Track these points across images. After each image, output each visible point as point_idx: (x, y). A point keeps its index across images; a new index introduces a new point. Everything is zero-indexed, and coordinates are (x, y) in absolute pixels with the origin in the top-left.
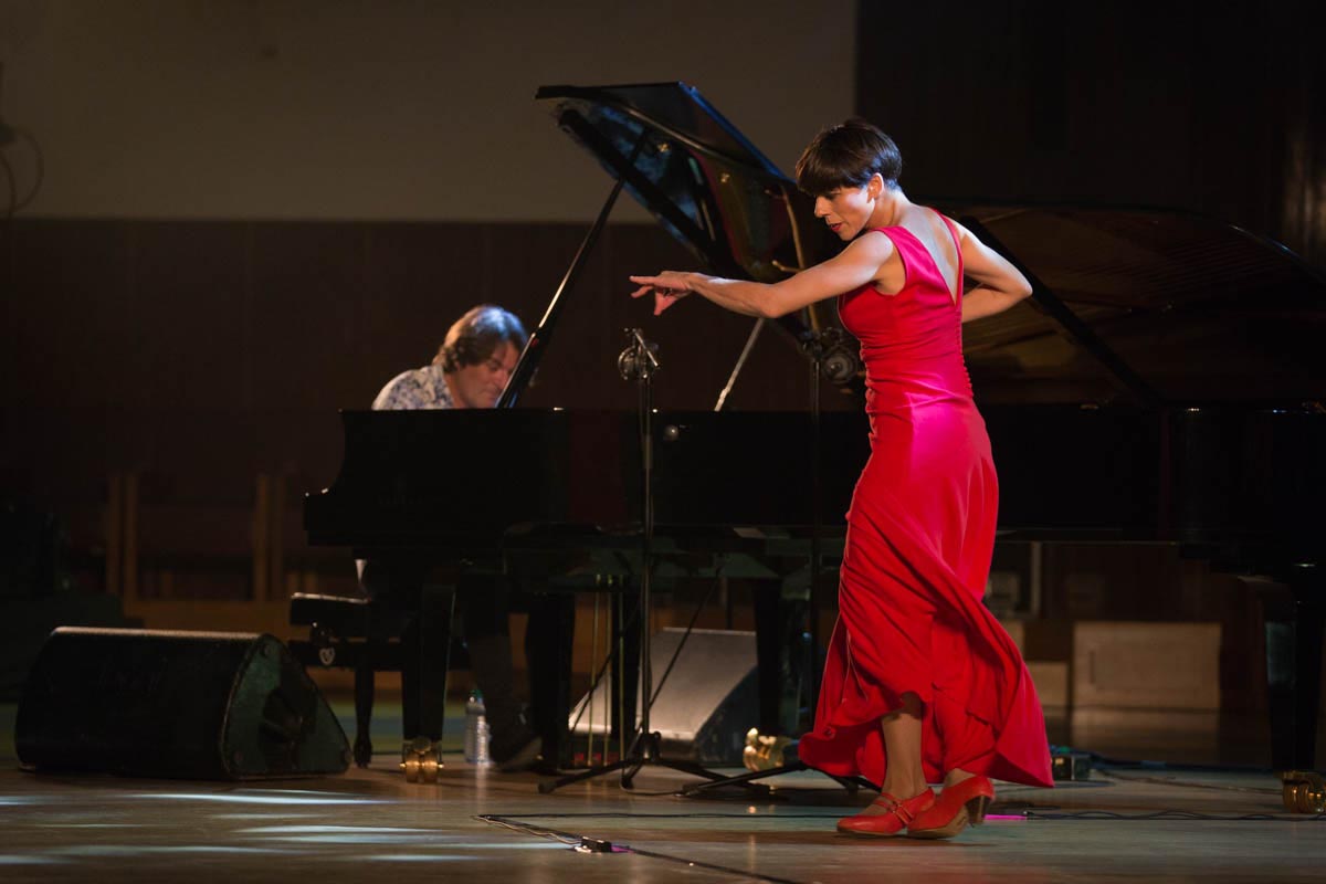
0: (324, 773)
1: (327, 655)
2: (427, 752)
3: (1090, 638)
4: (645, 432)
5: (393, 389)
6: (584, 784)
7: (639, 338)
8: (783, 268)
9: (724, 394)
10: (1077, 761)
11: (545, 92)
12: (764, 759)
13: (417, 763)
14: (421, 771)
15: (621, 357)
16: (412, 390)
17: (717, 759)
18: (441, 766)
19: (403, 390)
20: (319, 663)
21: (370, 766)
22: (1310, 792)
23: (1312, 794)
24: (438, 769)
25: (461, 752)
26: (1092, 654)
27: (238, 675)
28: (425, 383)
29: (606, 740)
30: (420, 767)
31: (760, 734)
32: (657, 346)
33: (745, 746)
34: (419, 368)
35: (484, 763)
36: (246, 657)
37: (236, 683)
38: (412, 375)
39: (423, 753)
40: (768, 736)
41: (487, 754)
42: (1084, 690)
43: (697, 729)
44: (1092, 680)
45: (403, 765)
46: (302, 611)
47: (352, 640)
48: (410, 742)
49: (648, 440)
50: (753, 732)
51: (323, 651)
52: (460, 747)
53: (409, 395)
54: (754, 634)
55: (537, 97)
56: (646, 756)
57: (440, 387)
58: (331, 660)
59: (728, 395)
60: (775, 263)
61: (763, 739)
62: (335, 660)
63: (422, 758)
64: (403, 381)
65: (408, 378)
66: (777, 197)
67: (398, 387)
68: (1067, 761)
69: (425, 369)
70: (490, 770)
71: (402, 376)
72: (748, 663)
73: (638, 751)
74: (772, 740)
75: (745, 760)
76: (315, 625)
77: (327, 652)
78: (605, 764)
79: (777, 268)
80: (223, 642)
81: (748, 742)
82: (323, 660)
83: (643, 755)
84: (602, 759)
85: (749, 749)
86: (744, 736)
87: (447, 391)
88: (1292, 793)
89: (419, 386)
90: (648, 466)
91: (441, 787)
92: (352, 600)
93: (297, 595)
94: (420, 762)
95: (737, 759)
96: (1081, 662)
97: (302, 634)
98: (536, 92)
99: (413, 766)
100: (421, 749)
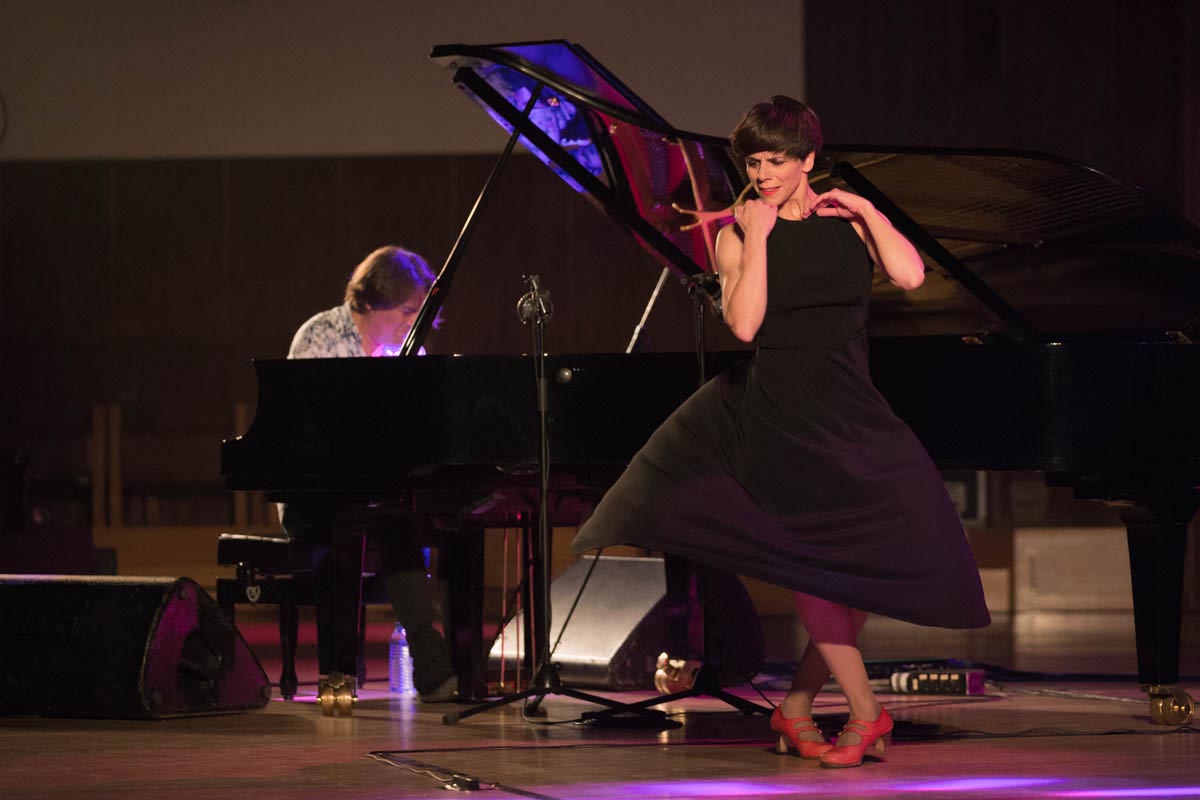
0: (244, 709)
1: (253, 593)
2: (341, 687)
3: (1029, 545)
4: (540, 377)
5: (306, 331)
6: (499, 714)
7: (535, 284)
8: (681, 211)
9: (638, 329)
10: (971, 678)
11: (440, 51)
12: (674, 682)
13: (332, 697)
14: (336, 704)
15: (520, 302)
16: (325, 329)
17: (632, 683)
18: (355, 699)
19: (316, 331)
20: (246, 600)
21: (296, 698)
22: (1175, 704)
23: (1176, 707)
24: (353, 702)
25: (387, 680)
26: (1032, 560)
27: (156, 618)
28: (337, 322)
29: (519, 668)
30: (336, 701)
31: (670, 658)
32: (548, 293)
33: (656, 670)
34: (330, 308)
35: (408, 692)
36: (164, 600)
37: (154, 625)
38: (325, 316)
39: (338, 687)
40: (677, 659)
41: (411, 682)
42: (1025, 594)
43: (612, 654)
44: (1033, 584)
45: (319, 699)
46: (229, 552)
47: (278, 577)
48: (325, 677)
49: (543, 382)
50: (664, 656)
51: (249, 589)
52: (383, 675)
53: (323, 336)
54: (661, 560)
55: (432, 56)
56: (547, 686)
57: (349, 325)
58: (256, 598)
59: (642, 331)
60: (674, 205)
61: (673, 663)
62: (261, 598)
63: (336, 692)
64: (316, 322)
65: (321, 318)
66: (672, 144)
67: (312, 328)
68: (962, 677)
69: (335, 310)
70: (414, 699)
71: (315, 318)
72: (658, 591)
73: (540, 681)
74: (681, 664)
75: (657, 683)
76: (241, 564)
77: (253, 589)
78: (518, 692)
79: (676, 211)
80: (142, 586)
81: (659, 666)
82: (251, 599)
83: (544, 685)
84: (516, 685)
85: (660, 673)
86: (655, 660)
87: (355, 329)
88: (1158, 707)
89: (331, 325)
90: (543, 408)
91: (356, 721)
92: (275, 540)
93: (224, 536)
94: (335, 696)
95: (649, 683)
96: (1022, 568)
97: (230, 573)
98: (432, 51)
99: (328, 701)
100: (337, 684)
